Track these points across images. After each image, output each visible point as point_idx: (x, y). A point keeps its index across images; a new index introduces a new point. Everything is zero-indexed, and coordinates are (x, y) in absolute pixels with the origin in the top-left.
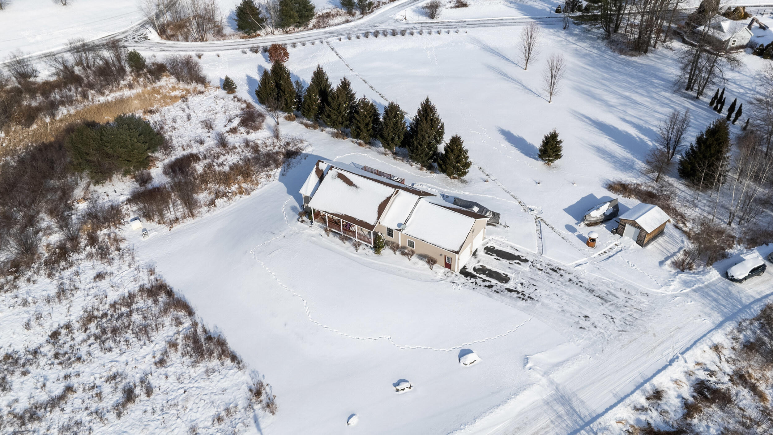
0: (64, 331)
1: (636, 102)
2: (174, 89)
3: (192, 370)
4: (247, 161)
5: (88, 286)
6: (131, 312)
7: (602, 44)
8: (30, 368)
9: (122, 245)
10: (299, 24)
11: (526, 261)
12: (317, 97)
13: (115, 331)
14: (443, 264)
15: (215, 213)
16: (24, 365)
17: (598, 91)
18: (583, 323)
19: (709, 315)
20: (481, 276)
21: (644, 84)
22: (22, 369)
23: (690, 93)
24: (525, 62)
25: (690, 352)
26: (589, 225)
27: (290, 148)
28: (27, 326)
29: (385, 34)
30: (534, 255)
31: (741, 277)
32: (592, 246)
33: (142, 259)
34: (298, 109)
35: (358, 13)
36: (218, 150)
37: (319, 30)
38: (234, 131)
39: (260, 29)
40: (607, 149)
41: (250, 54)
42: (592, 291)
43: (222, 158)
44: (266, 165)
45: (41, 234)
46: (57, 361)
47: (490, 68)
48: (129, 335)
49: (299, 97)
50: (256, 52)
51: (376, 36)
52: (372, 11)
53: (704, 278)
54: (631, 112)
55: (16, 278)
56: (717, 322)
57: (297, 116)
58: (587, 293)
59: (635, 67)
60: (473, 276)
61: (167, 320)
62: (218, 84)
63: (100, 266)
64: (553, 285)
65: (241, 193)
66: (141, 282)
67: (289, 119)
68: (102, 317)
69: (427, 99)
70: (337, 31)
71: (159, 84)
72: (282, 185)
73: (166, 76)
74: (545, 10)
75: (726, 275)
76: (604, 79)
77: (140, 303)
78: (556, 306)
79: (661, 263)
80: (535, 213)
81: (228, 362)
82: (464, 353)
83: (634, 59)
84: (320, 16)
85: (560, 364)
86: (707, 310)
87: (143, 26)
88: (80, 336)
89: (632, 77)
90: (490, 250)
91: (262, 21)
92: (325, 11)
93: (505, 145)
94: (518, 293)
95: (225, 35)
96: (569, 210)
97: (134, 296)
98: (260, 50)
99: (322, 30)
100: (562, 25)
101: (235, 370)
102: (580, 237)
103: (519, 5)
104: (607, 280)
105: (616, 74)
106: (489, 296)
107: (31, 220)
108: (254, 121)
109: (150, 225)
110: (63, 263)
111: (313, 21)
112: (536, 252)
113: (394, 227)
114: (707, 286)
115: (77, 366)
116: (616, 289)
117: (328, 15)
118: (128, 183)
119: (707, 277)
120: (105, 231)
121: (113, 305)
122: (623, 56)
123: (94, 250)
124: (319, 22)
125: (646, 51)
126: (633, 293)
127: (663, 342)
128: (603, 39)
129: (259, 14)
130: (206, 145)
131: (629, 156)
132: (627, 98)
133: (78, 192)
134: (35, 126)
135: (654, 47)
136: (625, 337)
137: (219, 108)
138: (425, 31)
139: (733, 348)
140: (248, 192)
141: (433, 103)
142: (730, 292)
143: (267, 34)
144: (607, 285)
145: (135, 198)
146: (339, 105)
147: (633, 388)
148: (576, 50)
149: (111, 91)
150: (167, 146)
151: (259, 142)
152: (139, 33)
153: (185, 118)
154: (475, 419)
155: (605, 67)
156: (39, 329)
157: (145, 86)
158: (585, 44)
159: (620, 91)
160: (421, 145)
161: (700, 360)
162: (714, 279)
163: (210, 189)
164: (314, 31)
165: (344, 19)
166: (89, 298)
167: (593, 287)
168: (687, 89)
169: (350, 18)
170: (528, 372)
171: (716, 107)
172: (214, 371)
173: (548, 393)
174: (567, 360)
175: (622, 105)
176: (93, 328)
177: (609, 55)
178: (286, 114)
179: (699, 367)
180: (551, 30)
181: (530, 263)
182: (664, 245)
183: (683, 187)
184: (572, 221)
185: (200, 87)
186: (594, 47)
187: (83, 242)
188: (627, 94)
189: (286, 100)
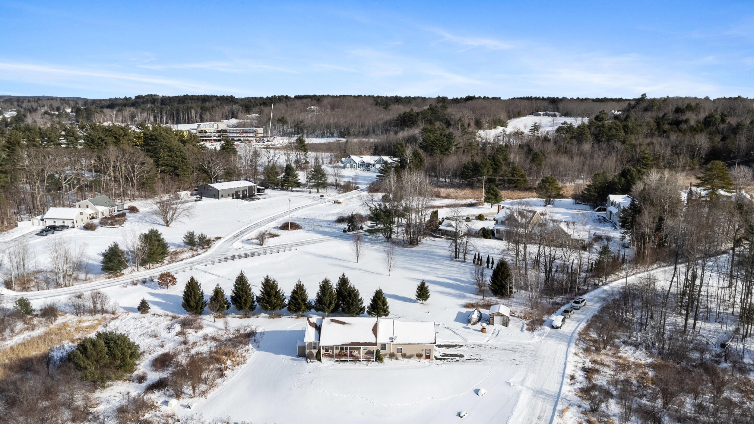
1: (436, 268)
4: (217, 347)
7: (389, 245)
11: (462, 346)
14: (425, 357)
15: (231, 380)
18: (515, 362)
19: (561, 343)
20: (449, 358)
21: (431, 259)
23: (459, 259)
25: (568, 359)
26: (473, 324)
30: (463, 343)
31: (560, 325)
35: (198, 249)
37: (178, 263)
38: (182, 333)
41: (130, 287)
44: (237, 346)
47: (333, 265)
50: (135, 284)
52: (210, 246)
54: (437, 272)
56: (567, 345)
57: (225, 315)
58: (503, 351)
59: (418, 252)
60: (443, 359)
64: (485, 352)
67: (219, 317)
71: (58, 322)
72: (265, 352)
73: (63, 315)
75: (552, 327)
78: (496, 360)
79: (522, 330)
80: (442, 325)
82: (477, 392)
83: (413, 249)
84: (171, 254)
85: (524, 380)
86: (558, 342)
89: (421, 257)
90: (439, 346)
94: (474, 359)
96: (456, 321)
98: (137, 283)
100: (354, 238)
102: (475, 330)
103: (315, 231)
104: (507, 343)
105: (412, 257)
106: (461, 364)
108: (192, 325)
111: (168, 258)
112: (463, 341)
113: (386, 342)
114: (549, 334)
116: (514, 346)
117: (176, 253)
119: (545, 330)
120: (148, 415)
122: (406, 249)
124: (171, 258)
125: (418, 244)
126: (523, 345)
128: (385, 242)
130: (167, 347)
132: (429, 267)
136: (538, 362)
137: (146, 324)
139: (582, 352)
140: (243, 362)
142: (560, 333)
143: (132, 272)
144: (509, 345)
147: (561, 379)
148: (375, 249)
151: (213, 335)
154: (511, 412)
155: (403, 255)
158: (378, 246)
159: (422, 264)
162: (549, 330)
163: (208, 369)
164: (175, 264)
165: (190, 254)
167: (504, 348)
168: (456, 258)
170: (514, 387)
171: (478, 264)
173: (530, 393)
174: (525, 378)
175: (430, 270)
179: (576, 363)
181: (465, 346)
184: (464, 325)
186: (385, 247)
188: (427, 265)
189: (220, 301)
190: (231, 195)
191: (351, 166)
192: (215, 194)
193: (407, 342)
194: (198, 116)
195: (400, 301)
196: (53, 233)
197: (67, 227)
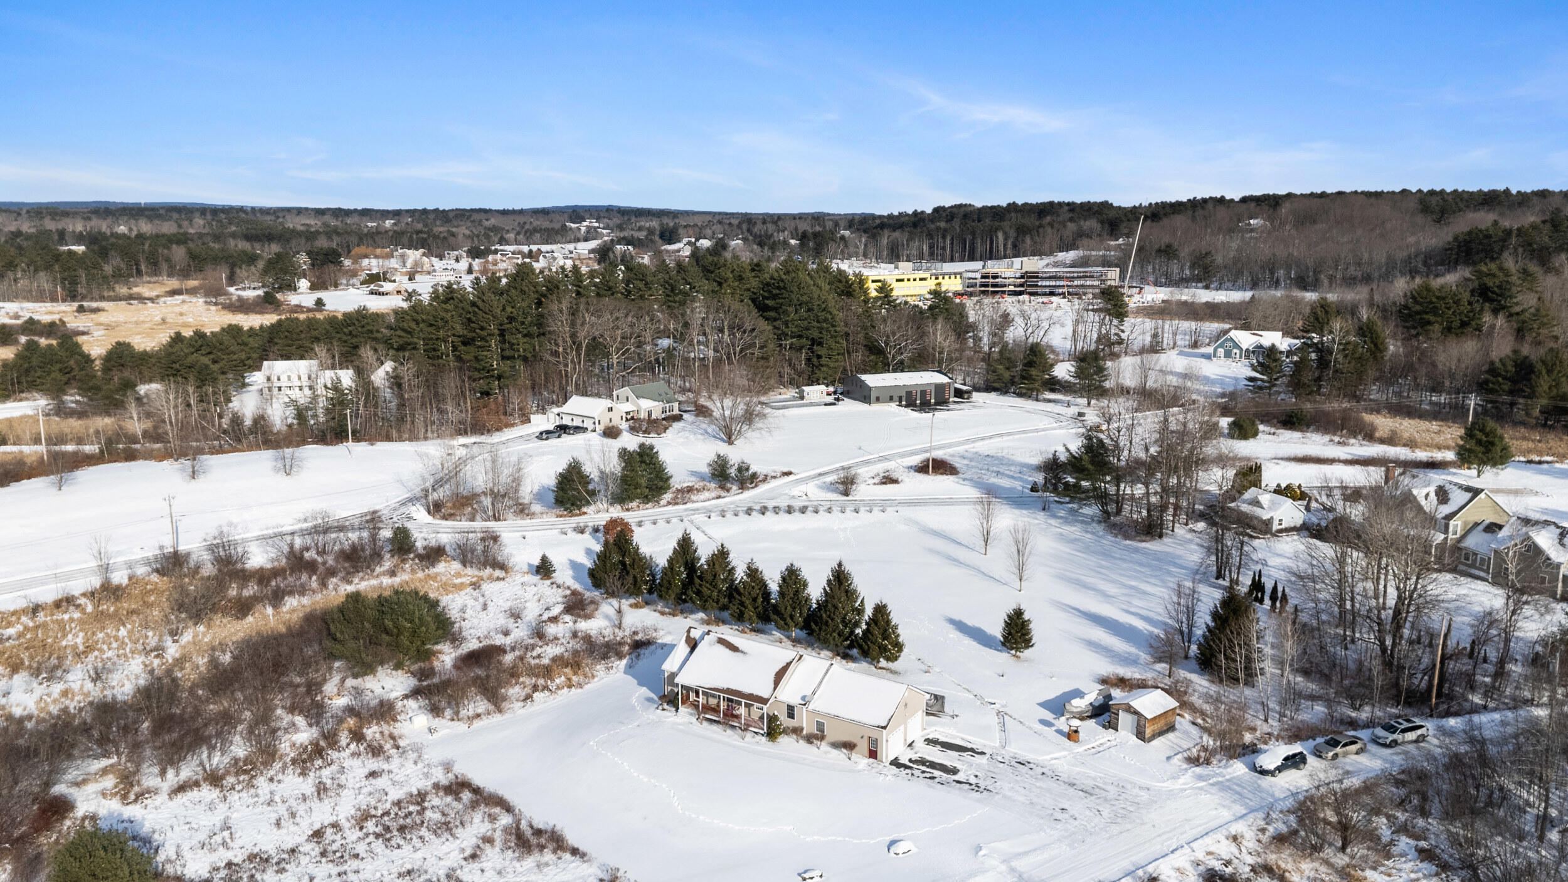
0: (329, 831)
1: (1145, 593)
2: (458, 575)
3: (518, 865)
4: (576, 653)
5: (358, 785)
6: (424, 809)
7: (1100, 529)
8: (288, 867)
9: (402, 743)
10: (646, 499)
11: (983, 753)
12: (682, 569)
13: (402, 829)
14: (867, 753)
15: (533, 709)
16: (278, 863)
17: (1092, 580)
18: (1059, 815)
19: (1229, 808)
20: (920, 767)
21: (1158, 573)
22: (275, 868)
23: (1220, 581)
24: (983, 543)
25: (1200, 841)
26: (1070, 718)
27: (637, 638)
28: (278, 824)
29: (776, 510)
30: (994, 748)
31: (1272, 767)
32: (1076, 741)
33: (433, 755)
34: (650, 592)
35: (734, 488)
36: (531, 641)
37: (677, 507)
38: (554, 620)
39: (588, 503)
40: (1102, 643)
41: (572, 535)
42: (1072, 785)
43: (538, 651)
44: (605, 657)
45: (279, 733)
46: (324, 860)
47: (933, 551)
48: (424, 832)
49: (653, 575)
50: (582, 532)
51: (763, 514)
52: (756, 486)
53: (1224, 771)
54: (1136, 602)
55: (253, 777)
56: (1239, 815)
57: (647, 603)
58: (1067, 786)
59: (1145, 553)
60: (906, 767)
61: (478, 816)
62: (525, 568)
63: (373, 764)
64: (1019, 778)
65: (570, 687)
66: (434, 780)
67: (636, 606)
68: (383, 815)
69: (840, 565)
70: (704, 508)
71: (433, 571)
72: (630, 677)
73: (446, 561)
74: (1015, 488)
75: (1254, 768)
76: (1102, 567)
77: (435, 800)
78: (1022, 799)
79: (1169, 758)
80: (997, 706)
81: (567, 856)
82: (894, 842)
83: (1144, 545)
84: (678, 491)
85: (1026, 853)
86: (1227, 803)
87: (403, 504)
88: (353, 835)
89: (1141, 564)
90: (930, 742)
91: (593, 493)
92: (685, 485)
93: (954, 635)
94: (971, 784)
95: (533, 514)
96: (1045, 705)
97: (426, 793)
98: (589, 530)
99: (681, 507)
100: (1040, 506)
101: (578, 863)
102: (1059, 732)
103: (976, 482)
104: (1093, 774)
105: (1118, 562)
106: (929, 786)
107: (264, 718)
108: (583, 610)
109: (437, 722)
110: (319, 762)
111: (668, 496)
112: (997, 744)
113: (795, 701)
114: (1228, 780)
115: (354, 864)
116: (1105, 783)
117: (690, 490)
118: (402, 679)
119: (1229, 770)
120: (375, 728)
121: (398, 803)
122: (1128, 542)
123: (362, 748)
124: (676, 497)
125: (1161, 536)
126: (1129, 786)
127: (1164, 833)
128: (1100, 522)
129: (588, 483)
130: (512, 636)
131: (1133, 650)
132: (1132, 587)
133: (330, 688)
134: (250, 619)
135: (1173, 531)
136: (1115, 829)
137: (528, 596)
138: (835, 509)
139: (1259, 841)
140: (580, 686)
141: (848, 567)
142: (1259, 786)
143: (598, 512)
144: (1094, 779)
145: (415, 693)
146: (715, 576)
148: (1061, 534)
149: (362, 579)
150: (456, 639)
151: (593, 633)
152: (399, 512)
153: (479, 607)
155: (1104, 554)
156: (293, 828)
157: (413, 571)
158: (1074, 528)
159: (1124, 580)
160: (833, 620)
161: (1212, 849)
162: (1239, 773)
163: (523, 683)
164: (670, 508)
165: (714, 495)
166: (361, 796)
167: (1074, 781)
168: (1217, 578)
169: (723, 493)
170: (981, 859)
171: (1256, 597)
172: (547, 864)
174: (1035, 850)
175: (1126, 595)
176: (370, 826)
177: (1108, 541)
178: (632, 601)
179: (1210, 857)
180: (1024, 512)
181: (988, 756)
182: (1175, 741)
183: (1205, 683)
184: (1048, 716)
185: (498, 573)
186: (1087, 532)
187: (344, 738)
188: (1133, 583)
189: (635, 577)
190: (896, 398)
191: (1228, 355)
192: (865, 395)
193: (833, 712)
194: (1009, 246)
195: (974, 643)
196: (559, 437)
197: (584, 430)
